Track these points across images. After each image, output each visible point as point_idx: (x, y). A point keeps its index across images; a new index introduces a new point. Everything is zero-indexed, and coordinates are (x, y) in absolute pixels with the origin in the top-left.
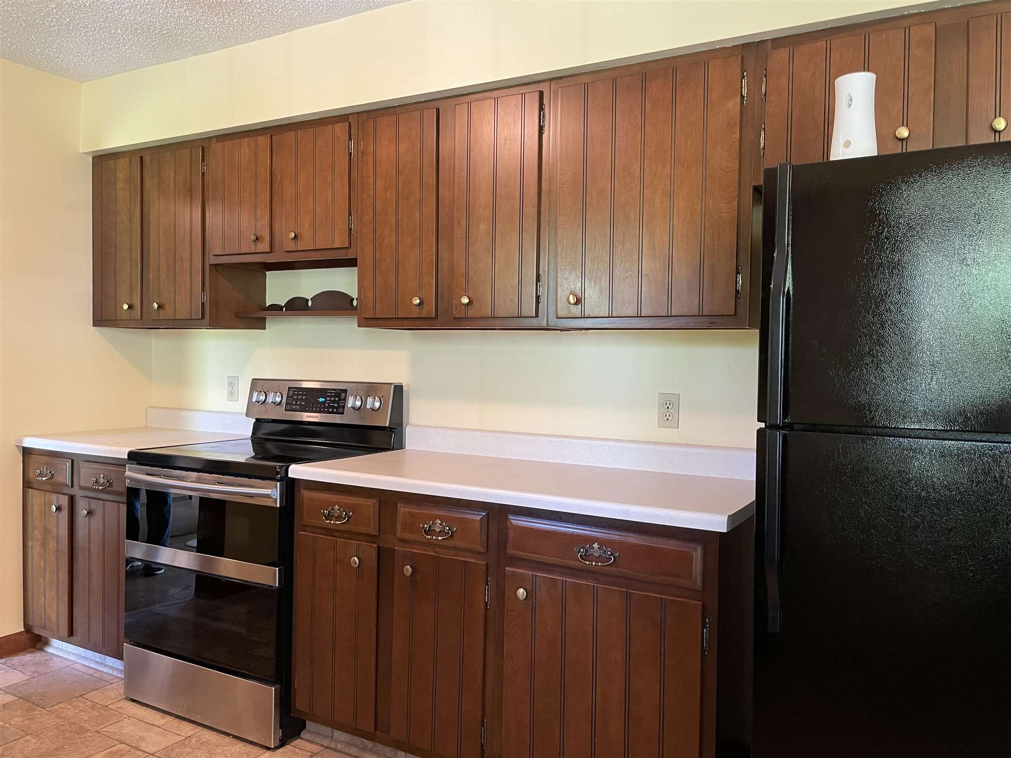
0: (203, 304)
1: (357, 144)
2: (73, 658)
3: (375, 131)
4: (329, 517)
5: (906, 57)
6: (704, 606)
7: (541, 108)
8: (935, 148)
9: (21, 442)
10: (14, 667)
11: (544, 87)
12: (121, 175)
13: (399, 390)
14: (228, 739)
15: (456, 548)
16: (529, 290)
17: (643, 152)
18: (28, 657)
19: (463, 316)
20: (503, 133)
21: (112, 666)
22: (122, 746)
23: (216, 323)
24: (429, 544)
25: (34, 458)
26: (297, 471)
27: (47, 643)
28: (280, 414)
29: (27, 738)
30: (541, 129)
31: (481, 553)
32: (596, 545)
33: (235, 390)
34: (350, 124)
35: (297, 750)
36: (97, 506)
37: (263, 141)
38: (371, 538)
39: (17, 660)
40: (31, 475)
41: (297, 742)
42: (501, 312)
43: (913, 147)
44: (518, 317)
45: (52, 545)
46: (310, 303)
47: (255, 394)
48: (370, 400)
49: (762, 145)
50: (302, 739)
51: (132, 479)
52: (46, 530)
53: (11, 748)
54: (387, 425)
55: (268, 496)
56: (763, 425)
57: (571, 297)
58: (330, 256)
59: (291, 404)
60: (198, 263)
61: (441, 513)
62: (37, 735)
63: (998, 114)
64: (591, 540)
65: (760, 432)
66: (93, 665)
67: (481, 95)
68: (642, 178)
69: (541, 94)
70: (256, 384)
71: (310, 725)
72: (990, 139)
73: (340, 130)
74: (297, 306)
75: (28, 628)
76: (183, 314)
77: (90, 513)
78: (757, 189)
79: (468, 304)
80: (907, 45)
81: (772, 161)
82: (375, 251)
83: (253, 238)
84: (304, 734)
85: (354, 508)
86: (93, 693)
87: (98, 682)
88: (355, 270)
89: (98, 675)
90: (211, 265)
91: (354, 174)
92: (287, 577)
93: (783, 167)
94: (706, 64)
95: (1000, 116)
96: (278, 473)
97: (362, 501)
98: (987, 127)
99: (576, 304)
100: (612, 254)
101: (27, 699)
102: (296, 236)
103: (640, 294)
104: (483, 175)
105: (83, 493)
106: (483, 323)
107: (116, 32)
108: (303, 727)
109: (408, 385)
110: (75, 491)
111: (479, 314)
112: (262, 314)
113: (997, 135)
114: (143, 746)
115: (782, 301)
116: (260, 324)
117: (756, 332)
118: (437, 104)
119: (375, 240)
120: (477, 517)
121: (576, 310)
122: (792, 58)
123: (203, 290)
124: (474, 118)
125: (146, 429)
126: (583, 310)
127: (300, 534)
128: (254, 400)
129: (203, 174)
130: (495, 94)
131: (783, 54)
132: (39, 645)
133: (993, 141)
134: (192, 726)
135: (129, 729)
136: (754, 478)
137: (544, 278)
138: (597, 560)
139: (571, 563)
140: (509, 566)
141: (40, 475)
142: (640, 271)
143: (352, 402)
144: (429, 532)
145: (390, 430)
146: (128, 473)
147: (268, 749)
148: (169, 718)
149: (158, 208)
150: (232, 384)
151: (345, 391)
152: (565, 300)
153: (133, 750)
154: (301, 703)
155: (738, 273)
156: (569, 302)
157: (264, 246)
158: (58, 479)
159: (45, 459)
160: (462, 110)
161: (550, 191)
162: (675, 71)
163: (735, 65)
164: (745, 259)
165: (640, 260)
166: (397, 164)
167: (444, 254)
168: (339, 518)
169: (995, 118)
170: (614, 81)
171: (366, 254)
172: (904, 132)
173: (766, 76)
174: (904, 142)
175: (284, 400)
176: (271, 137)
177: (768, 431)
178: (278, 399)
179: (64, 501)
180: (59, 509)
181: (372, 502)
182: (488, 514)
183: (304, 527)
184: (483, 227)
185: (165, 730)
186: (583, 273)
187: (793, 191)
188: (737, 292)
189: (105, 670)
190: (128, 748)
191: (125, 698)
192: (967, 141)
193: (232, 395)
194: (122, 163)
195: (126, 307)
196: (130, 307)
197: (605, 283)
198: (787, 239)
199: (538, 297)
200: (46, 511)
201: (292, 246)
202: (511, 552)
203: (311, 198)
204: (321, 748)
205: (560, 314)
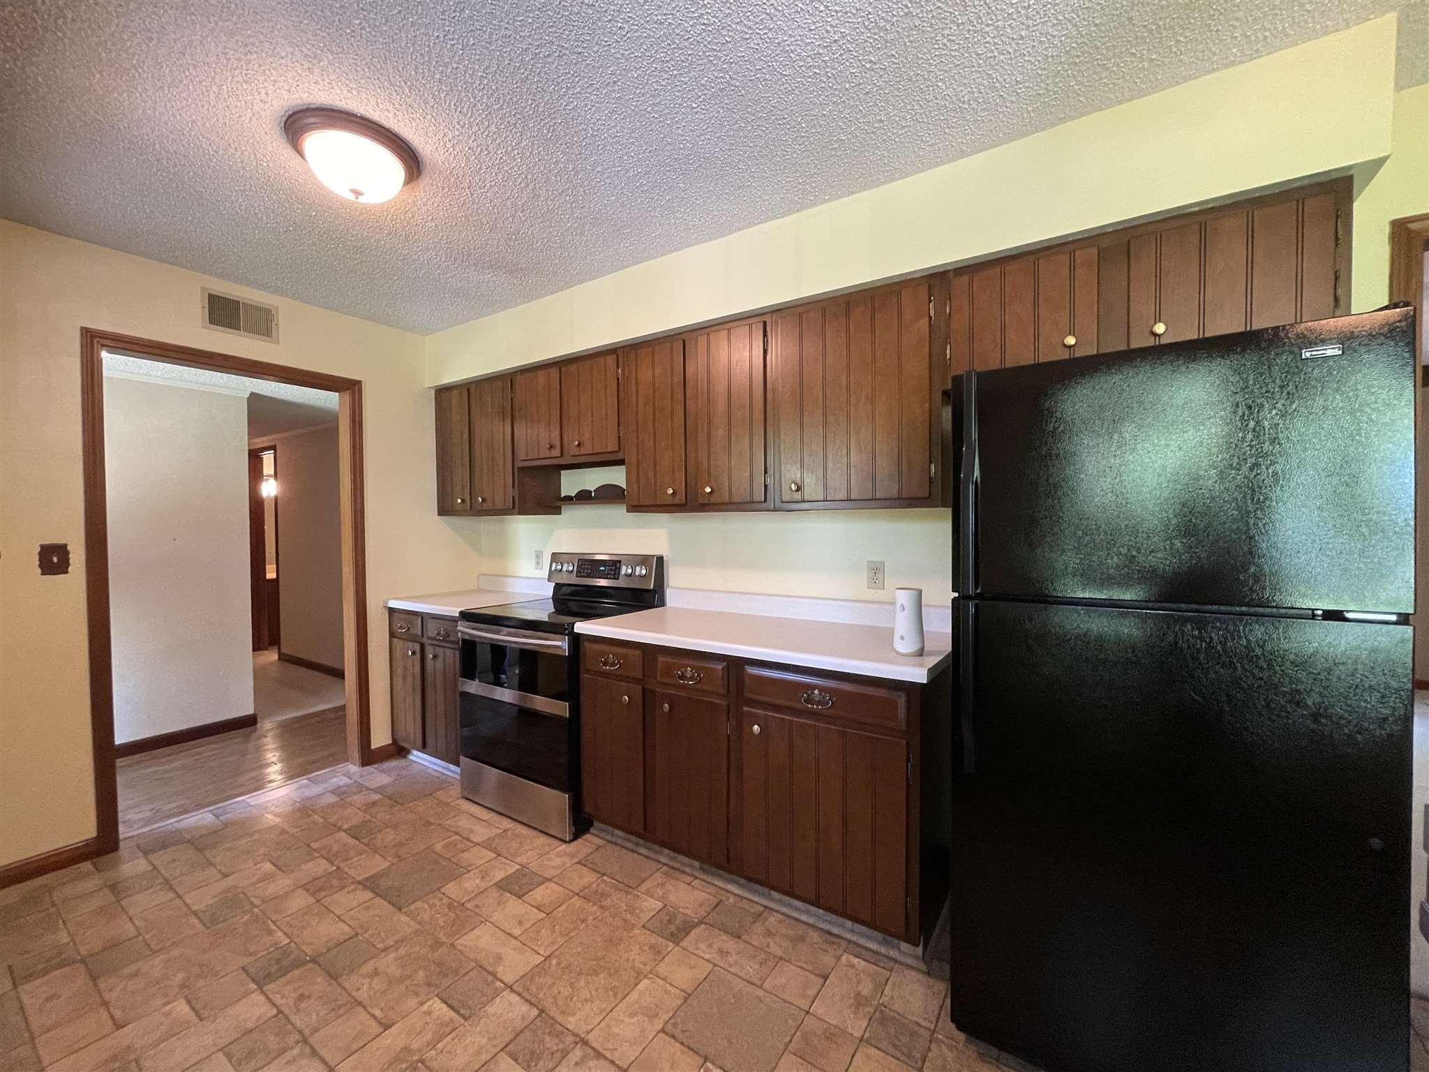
0: (513, 497)
1: (623, 371)
2: (427, 764)
3: (636, 360)
4: (605, 664)
5: (1072, 278)
6: (908, 744)
7: (765, 335)
8: (1100, 352)
9: (387, 603)
10: (383, 771)
11: (767, 318)
12: (455, 402)
13: (660, 560)
14: (535, 833)
15: (703, 691)
16: (759, 480)
17: (848, 367)
18: (393, 764)
19: (706, 502)
20: (735, 357)
21: (452, 771)
22: (457, 837)
23: (523, 511)
24: (683, 687)
25: (396, 615)
26: (582, 627)
27: (408, 752)
28: (574, 580)
29: (388, 830)
30: (765, 352)
31: (723, 695)
32: (816, 692)
33: (540, 561)
34: (618, 357)
35: (587, 843)
36: (440, 651)
37: (554, 372)
38: (637, 681)
39: (386, 765)
40: (395, 628)
41: (587, 836)
42: (736, 499)
43: (1079, 353)
44: (750, 502)
45: (410, 680)
46: (593, 494)
47: (554, 565)
48: (638, 569)
49: (948, 357)
50: (592, 834)
51: (463, 633)
52: (405, 668)
53: (374, 839)
54: (652, 587)
55: (559, 647)
56: (956, 595)
57: (793, 485)
58: (604, 458)
59: (580, 572)
60: (509, 466)
61: (690, 662)
62: (395, 827)
63: (1157, 320)
64: (813, 687)
65: (954, 600)
66: (441, 770)
67: (717, 327)
68: (848, 388)
69: (765, 323)
70: (555, 557)
71: (596, 824)
72: (1151, 342)
73: (611, 360)
74: (584, 497)
75: (395, 742)
76: (499, 504)
77: (435, 657)
78: (945, 393)
79: (711, 492)
80: (1072, 268)
81: (959, 369)
82: (638, 452)
83: (548, 446)
84: (592, 830)
85: (625, 657)
86: (439, 793)
87: (441, 783)
88: (623, 468)
89: (443, 778)
90: (519, 468)
91: (622, 395)
92: (575, 709)
93: (969, 373)
94: (899, 293)
95: (1160, 321)
96: (566, 629)
97: (630, 652)
98: (1147, 334)
99: (797, 491)
100: (825, 450)
101: (390, 798)
102: (579, 444)
103: (849, 481)
104: (720, 388)
105: (430, 641)
106: (724, 507)
107: (444, 297)
108: (591, 825)
109: (668, 556)
110: (425, 640)
111: (719, 501)
112: (558, 504)
113: (1157, 338)
114: (472, 836)
115: (971, 488)
116: (557, 511)
117: (949, 511)
118: (682, 336)
119: (638, 444)
120: (720, 666)
121: (798, 496)
122: (971, 283)
123: (513, 487)
124: (712, 345)
125: (479, 591)
126: (802, 496)
127: (585, 676)
128: (553, 569)
129: (512, 399)
130: (728, 326)
131: (965, 279)
132: (403, 753)
133: (1153, 344)
134: (510, 821)
135: (463, 823)
136: (950, 631)
137: (770, 471)
138: (818, 703)
139: (798, 706)
140: (746, 706)
141: (401, 628)
142: (848, 465)
143: (624, 570)
144: (682, 677)
145: (653, 592)
146: (459, 628)
147: (565, 842)
148: (493, 814)
149: (481, 426)
150: (538, 556)
151: (620, 562)
152: (788, 487)
153: (464, 841)
154: (588, 808)
155: (931, 462)
156: (791, 490)
157: (556, 452)
158: (413, 631)
159: (403, 616)
160: (702, 340)
161: (773, 401)
162: (872, 299)
163: (923, 291)
164: (937, 452)
165: (848, 453)
166: (654, 384)
167: (691, 455)
168: (613, 665)
169: (1155, 323)
170: (824, 309)
171: (632, 457)
172: (1071, 340)
173: (950, 299)
174: (1072, 349)
175: (575, 569)
176: (560, 369)
177: (961, 601)
178: (571, 568)
179: (417, 647)
180: (414, 653)
181: (637, 652)
182: (728, 664)
183: (588, 671)
184: (721, 432)
185: (489, 824)
186: (802, 466)
187: (977, 395)
188: (930, 478)
189: (450, 774)
190: (461, 838)
191: (463, 797)
192: (1128, 346)
193: (538, 564)
194: (455, 393)
195: (459, 501)
196: (463, 501)
197: (820, 474)
198: (974, 435)
199: (766, 486)
200: (405, 656)
201: (576, 451)
202: (748, 695)
203: (590, 415)
204: (604, 842)
205: (784, 499)
